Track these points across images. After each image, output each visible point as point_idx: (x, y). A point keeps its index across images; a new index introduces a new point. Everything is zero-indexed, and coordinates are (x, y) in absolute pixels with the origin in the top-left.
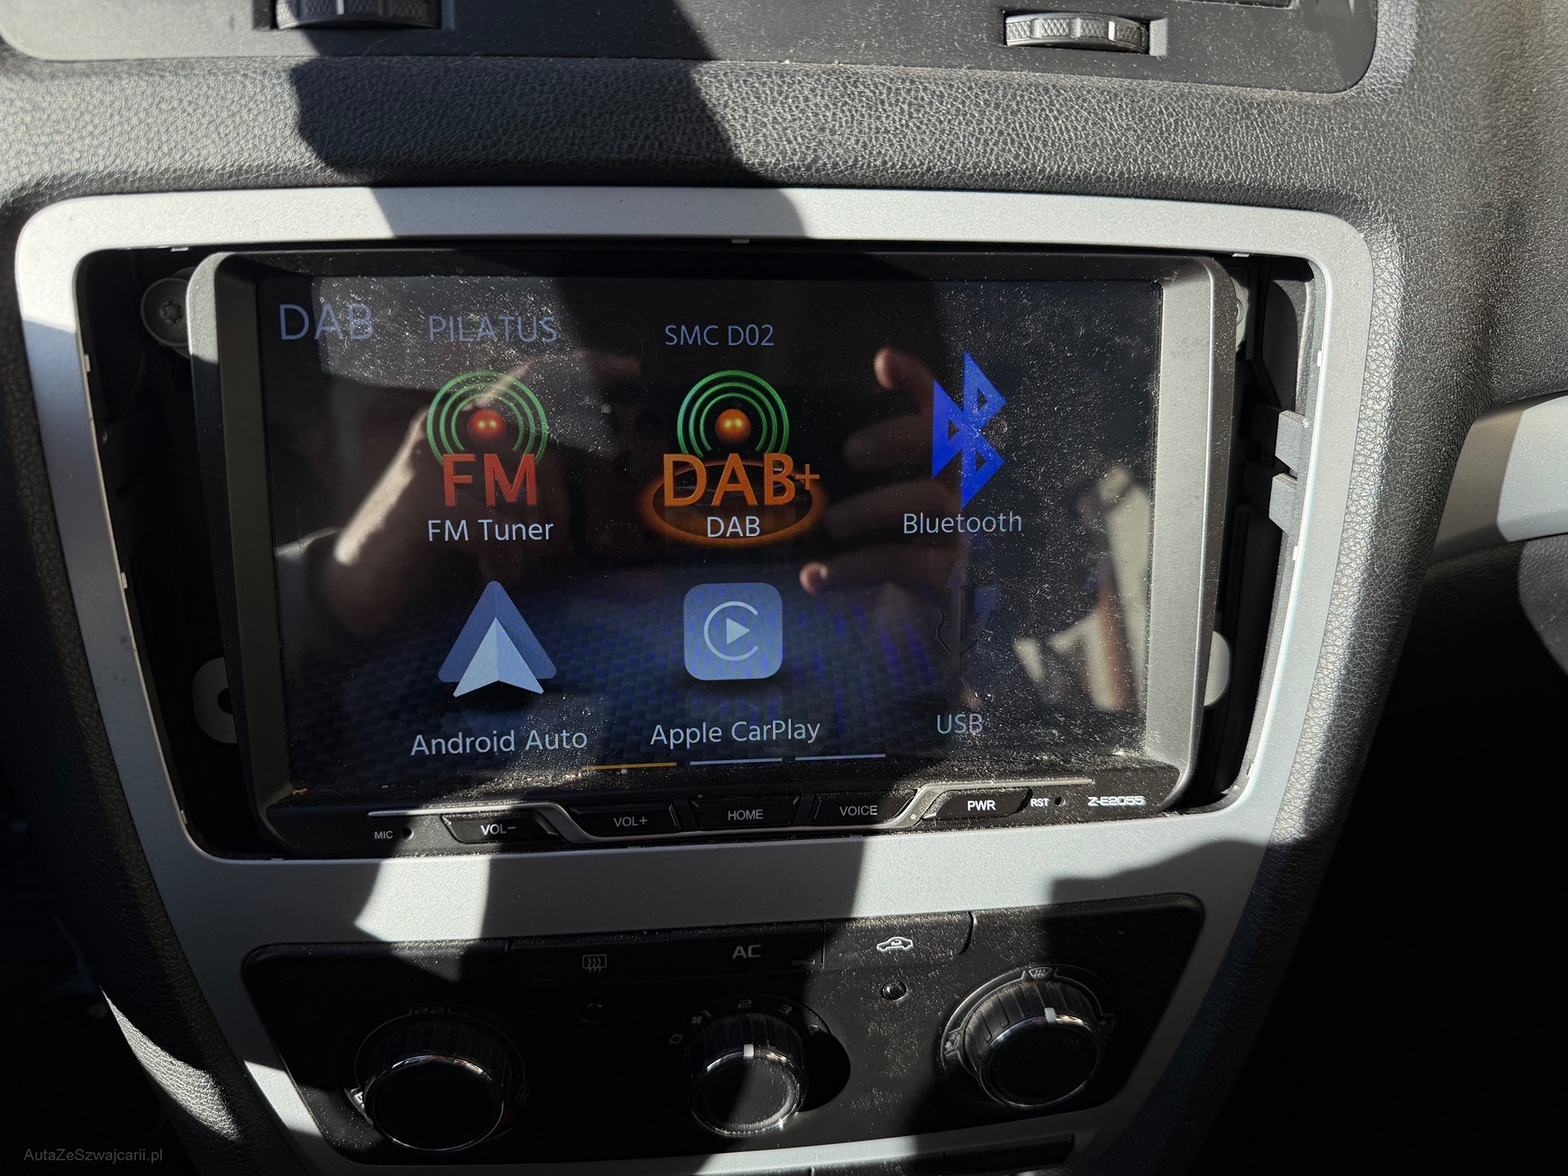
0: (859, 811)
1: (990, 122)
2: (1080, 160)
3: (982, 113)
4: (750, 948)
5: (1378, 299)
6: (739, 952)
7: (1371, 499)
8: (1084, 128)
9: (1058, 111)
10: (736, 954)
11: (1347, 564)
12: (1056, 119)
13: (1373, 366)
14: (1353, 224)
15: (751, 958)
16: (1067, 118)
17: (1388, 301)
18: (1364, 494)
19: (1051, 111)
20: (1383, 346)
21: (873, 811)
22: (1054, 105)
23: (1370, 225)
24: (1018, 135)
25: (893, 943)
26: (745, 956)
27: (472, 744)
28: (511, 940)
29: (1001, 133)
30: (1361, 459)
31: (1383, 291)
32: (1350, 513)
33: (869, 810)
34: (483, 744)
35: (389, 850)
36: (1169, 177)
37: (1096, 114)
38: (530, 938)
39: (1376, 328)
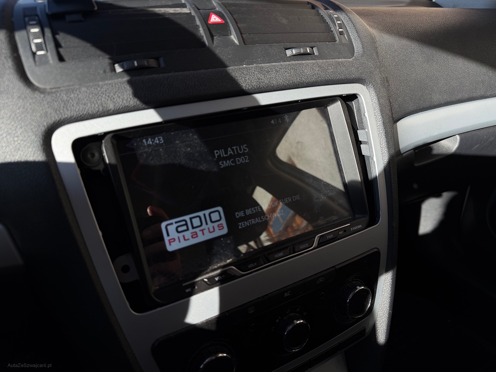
0: (304, 246)
1: (292, 73)
2: (312, 79)
3: (290, 71)
4: (288, 293)
5: (372, 100)
7: (385, 143)
8: (311, 71)
9: (305, 68)
10: (285, 296)
11: (385, 159)
12: (305, 70)
13: (376, 114)
14: (363, 85)
15: (289, 295)
16: (307, 69)
17: (375, 100)
18: (383, 142)
19: (303, 68)
20: (377, 109)
22: (303, 67)
23: (367, 85)
24: (298, 75)
26: (287, 295)
28: (228, 311)
29: (295, 75)
30: (380, 135)
31: (373, 98)
32: (382, 147)
33: (306, 245)
35: (192, 294)
36: (329, 79)
37: (312, 68)
38: (232, 309)
39: (374, 106)
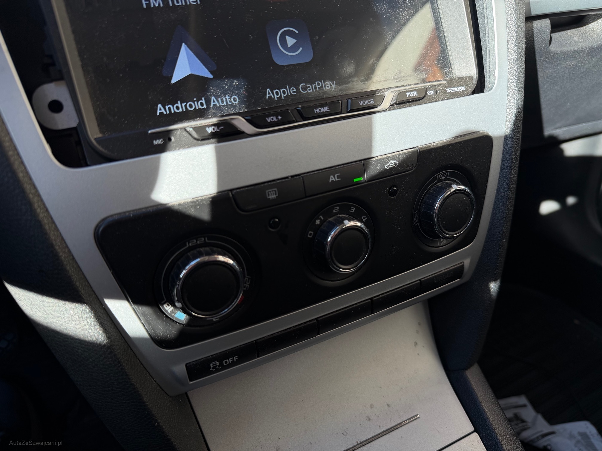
0: (367, 102)
4: (336, 176)
6: (332, 178)
10: (331, 180)
15: (337, 181)
21: (372, 102)
25: (391, 164)
26: (334, 180)
27: (186, 106)
28: (231, 191)
33: (370, 102)
34: (191, 106)
35: (162, 149)
